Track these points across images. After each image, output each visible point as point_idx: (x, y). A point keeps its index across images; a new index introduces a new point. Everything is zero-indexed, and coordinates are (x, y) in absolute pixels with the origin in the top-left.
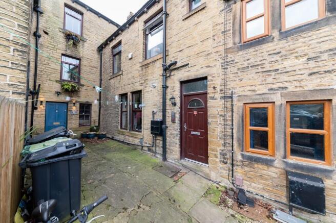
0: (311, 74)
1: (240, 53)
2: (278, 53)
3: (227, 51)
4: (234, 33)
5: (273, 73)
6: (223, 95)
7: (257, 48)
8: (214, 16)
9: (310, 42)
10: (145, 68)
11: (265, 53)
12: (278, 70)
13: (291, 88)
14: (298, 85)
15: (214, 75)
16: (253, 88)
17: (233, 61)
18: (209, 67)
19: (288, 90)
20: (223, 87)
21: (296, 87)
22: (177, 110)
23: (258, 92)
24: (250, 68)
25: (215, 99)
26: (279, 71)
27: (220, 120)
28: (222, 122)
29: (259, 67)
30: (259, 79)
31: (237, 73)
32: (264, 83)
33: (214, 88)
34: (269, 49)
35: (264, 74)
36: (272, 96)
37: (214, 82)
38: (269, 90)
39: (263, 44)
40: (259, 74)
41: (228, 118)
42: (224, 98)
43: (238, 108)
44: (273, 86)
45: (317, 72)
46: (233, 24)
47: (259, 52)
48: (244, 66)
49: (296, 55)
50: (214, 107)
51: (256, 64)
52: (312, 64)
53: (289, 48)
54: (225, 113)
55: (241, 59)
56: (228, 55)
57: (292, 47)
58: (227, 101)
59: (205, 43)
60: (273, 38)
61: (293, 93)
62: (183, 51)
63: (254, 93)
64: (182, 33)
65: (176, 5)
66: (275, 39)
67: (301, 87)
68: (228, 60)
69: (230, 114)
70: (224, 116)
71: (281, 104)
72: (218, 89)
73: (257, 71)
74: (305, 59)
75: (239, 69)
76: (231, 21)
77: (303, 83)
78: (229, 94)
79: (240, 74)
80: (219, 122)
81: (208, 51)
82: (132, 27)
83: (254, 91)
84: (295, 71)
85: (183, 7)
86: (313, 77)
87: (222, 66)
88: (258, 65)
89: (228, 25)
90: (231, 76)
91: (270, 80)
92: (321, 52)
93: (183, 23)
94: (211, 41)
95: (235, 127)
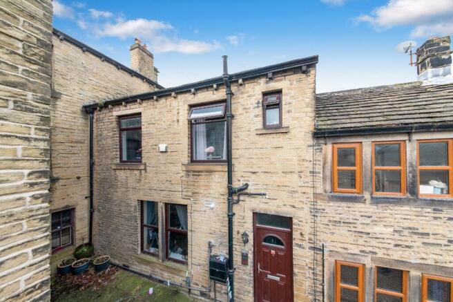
0: (396, 245)
1: (331, 204)
2: (369, 217)
3: (316, 195)
4: (324, 178)
5: (365, 236)
6: (312, 245)
7: (350, 204)
8: (300, 148)
9: (396, 216)
10: (193, 175)
11: (357, 212)
12: (369, 234)
13: (380, 254)
14: (386, 252)
15: (300, 219)
16: (345, 246)
17: (324, 210)
18: (294, 207)
19: (378, 256)
20: (312, 237)
21: (384, 254)
22: (249, 249)
23: (350, 251)
24: (342, 224)
25: (303, 248)
26: (370, 236)
27: (309, 274)
28: (312, 276)
29: (352, 225)
30: (351, 238)
31: (328, 225)
32: (355, 243)
33: (302, 234)
34: (361, 210)
35: (357, 234)
36: (364, 258)
37: (301, 227)
38: (361, 251)
39: (356, 202)
40: (352, 233)
41: (318, 272)
42: (314, 248)
43: (330, 263)
44: (364, 249)
45: (400, 245)
46: (324, 168)
47: (351, 209)
48: (335, 219)
49: (385, 224)
50: (301, 257)
51: (348, 221)
52: (397, 236)
53: (379, 216)
54: (315, 267)
55: (333, 211)
56: (318, 201)
57: (381, 215)
58: (317, 254)
59: (289, 176)
60: (365, 200)
61: (382, 260)
62: (258, 174)
63: (345, 251)
64: (255, 151)
65: (245, 109)
66: (367, 201)
67: (388, 255)
68: (318, 207)
69: (321, 268)
70: (314, 269)
71: (371, 268)
72: (307, 237)
73: (350, 229)
74: (391, 230)
75: (330, 221)
76: (322, 163)
77: (390, 252)
78: (319, 245)
79: (331, 227)
80: (307, 276)
81: (293, 188)
82: (163, 101)
83: (346, 249)
84: (383, 239)
85: (256, 116)
86: (398, 248)
87: (311, 212)
88: (350, 223)
89: (317, 166)
90: (322, 226)
91: (361, 241)
92: (403, 228)
93: (257, 137)
94: (296, 176)
95: (326, 283)
